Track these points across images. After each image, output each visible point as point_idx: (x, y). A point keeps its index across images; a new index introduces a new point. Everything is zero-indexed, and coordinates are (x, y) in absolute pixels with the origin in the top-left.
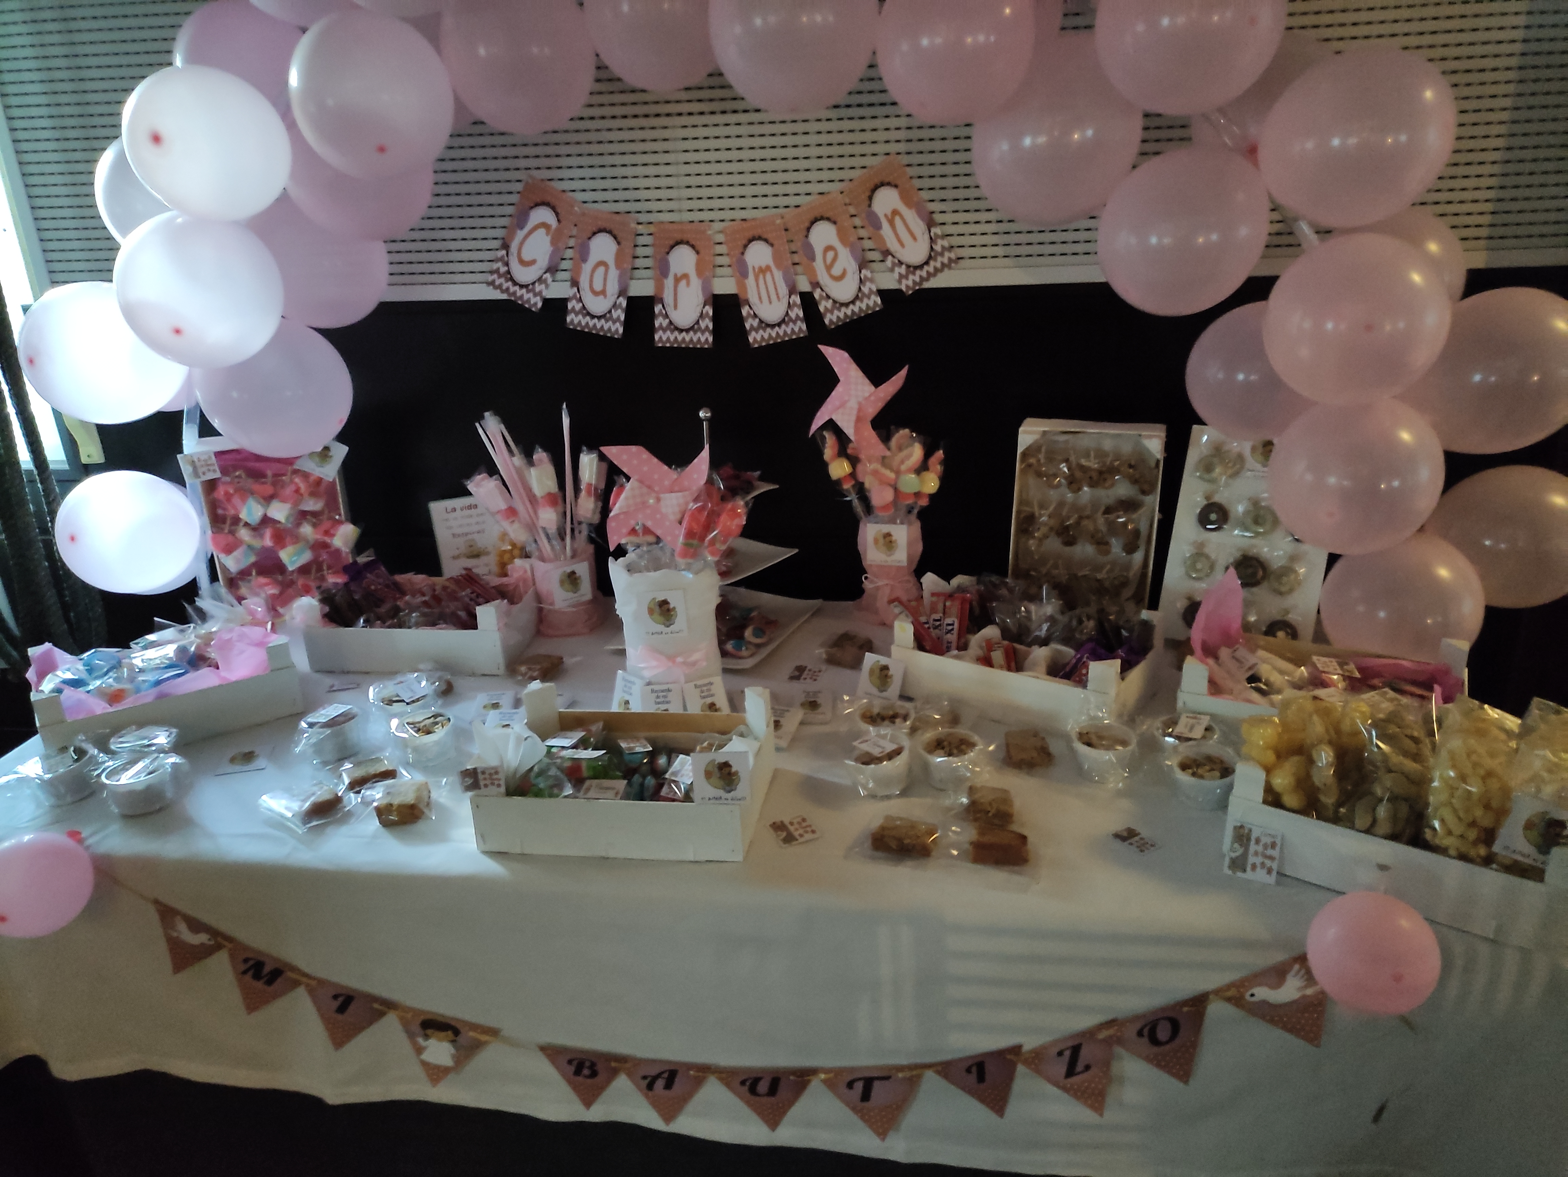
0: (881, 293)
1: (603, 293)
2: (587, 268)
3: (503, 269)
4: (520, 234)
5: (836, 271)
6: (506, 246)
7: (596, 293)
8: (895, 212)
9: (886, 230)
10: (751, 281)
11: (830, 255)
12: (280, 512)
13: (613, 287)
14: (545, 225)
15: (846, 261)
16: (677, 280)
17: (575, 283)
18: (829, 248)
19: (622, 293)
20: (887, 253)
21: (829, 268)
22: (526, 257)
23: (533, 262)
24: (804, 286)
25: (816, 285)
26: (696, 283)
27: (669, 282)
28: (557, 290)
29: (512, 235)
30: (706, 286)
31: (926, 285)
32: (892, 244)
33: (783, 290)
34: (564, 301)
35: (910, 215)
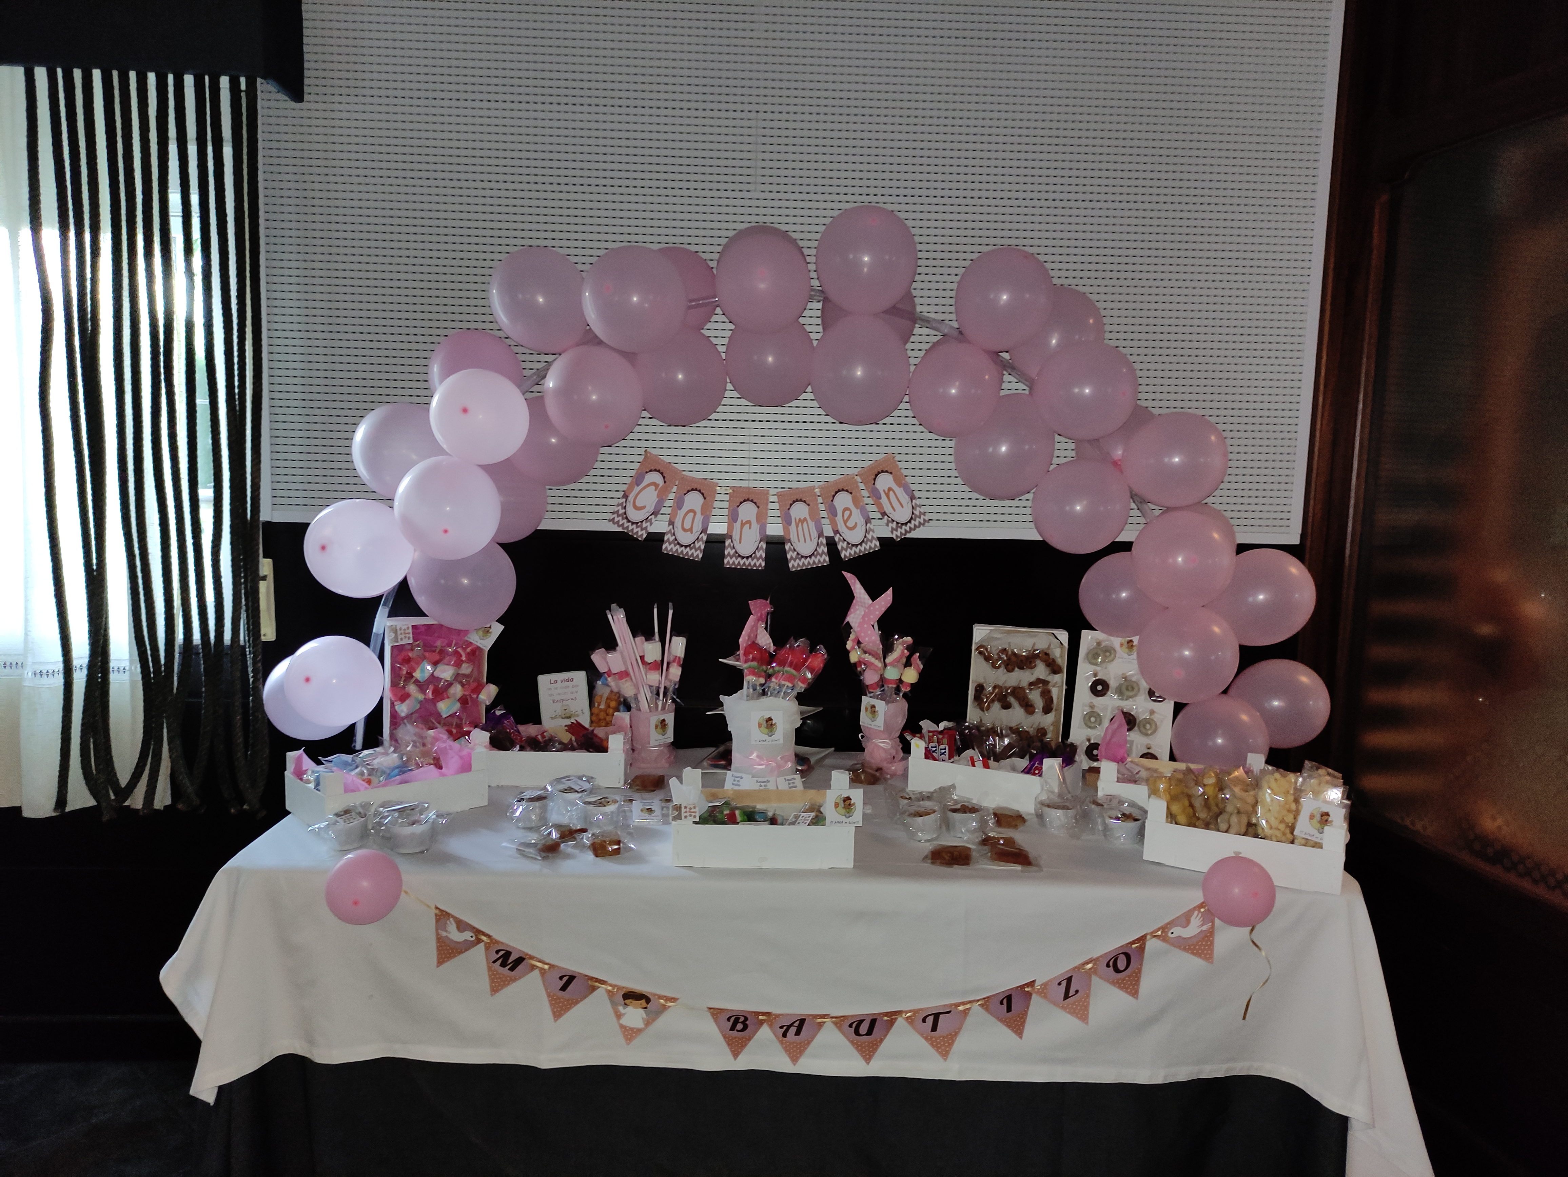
0: (879, 539)
1: (691, 530)
2: (681, 513)
3: (622, 511)
4: (637, 489)
5: (850, 524)
6: (626, 496)
7: (685, 530)
8: (890, 489)
9: (884, 499)
10: (793, 527)
11: (847, 513)
12: (446, 672)
13: (698, 527)
14: (655, 484)
15: (857, 517)
16: (743, 525)
17: (671, 523)
18: (846, 509)
19: (704, 531)
20: (884, 514)
21: (845, 522)
22: (638, 504)
23: (644, 508)
24: (828, 532)
25: (837, 532)
26: (755, 526)
27: (737, 525)
28: (659, 526)
29: (631, 487)
30: (763, 528)
31: (908, 536)
32: (887, 509)
33: (815, 534)
34: (663, 534)
35: (900, 491)
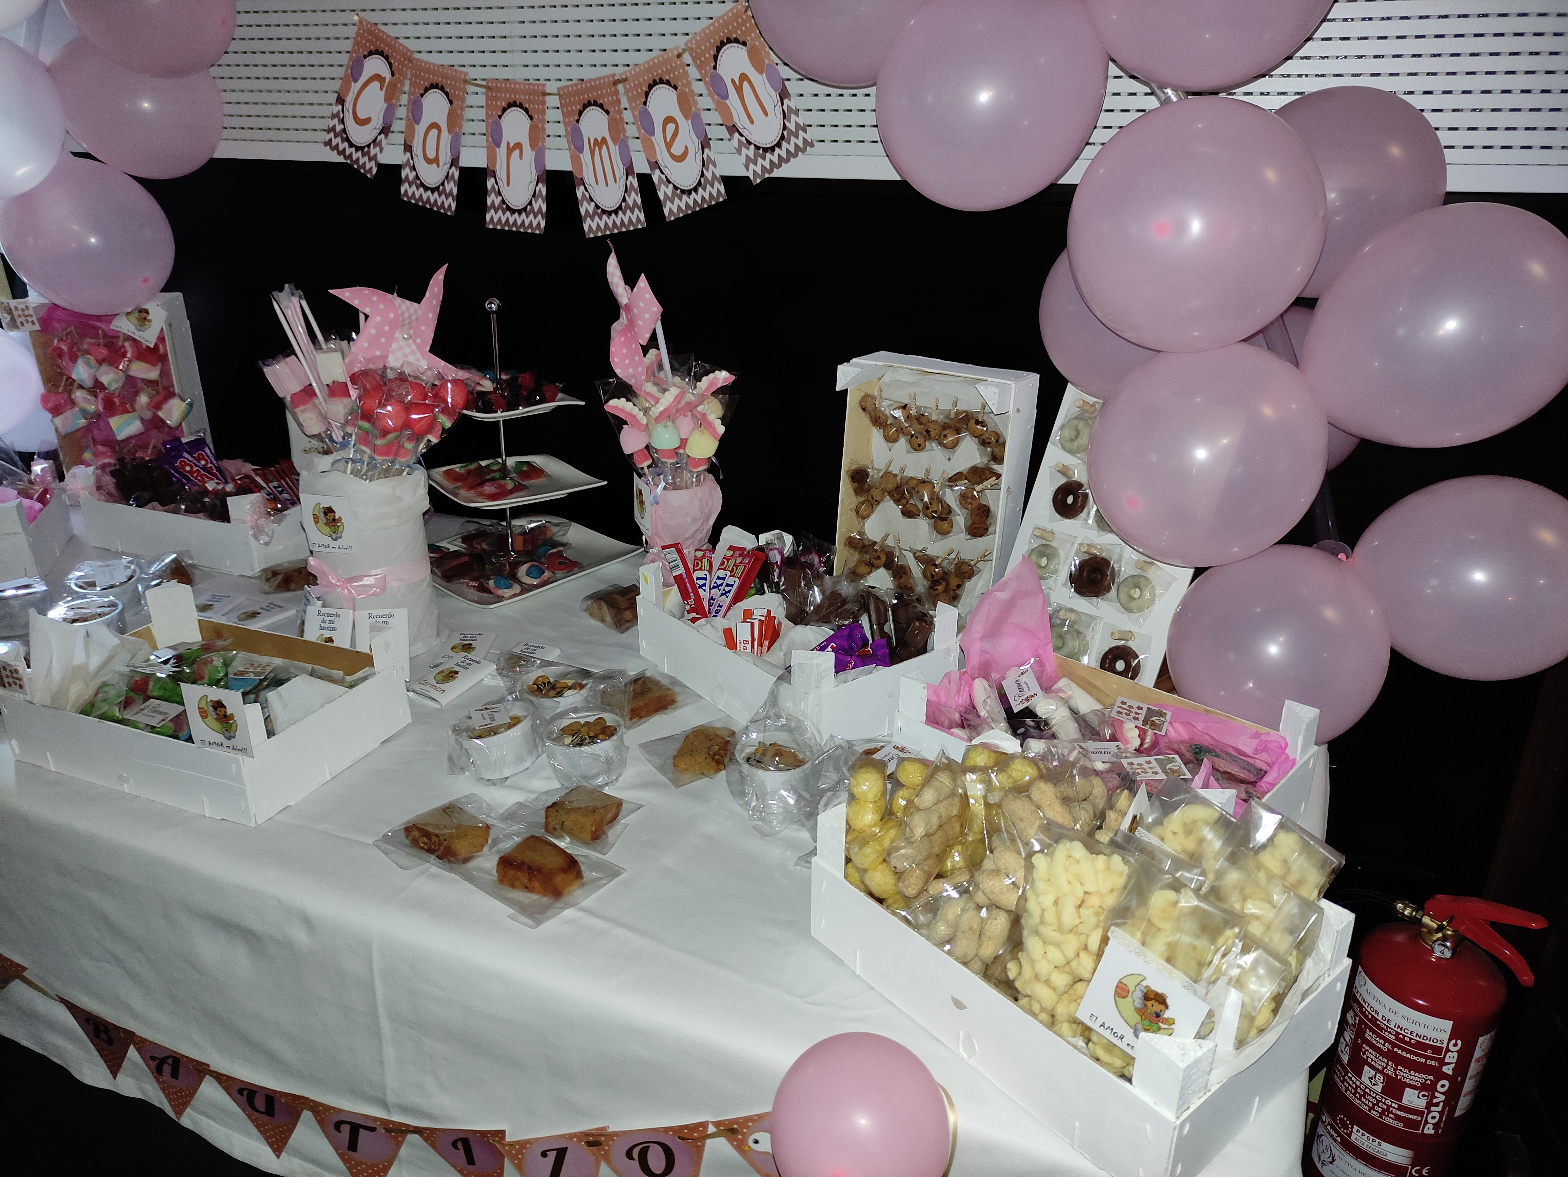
1: (436, 161)
2: (420, 129)
3: (339, 128)
4: (355, 87)
5: (677, 150)
6: (341, 101)
7: (429, 161)
8: (744, 77)
9: (733, 99)
10: (586, 156)
11: (671, 127)
12: (109, 378)
13: (445, 157)
14: (377, 77)
16: (510, 151)
17: (408, 148)
18: (669, 120)
19: (454, 162)
21: (669, 145)
22: (361, 115)
23: (367, 121)
24: (641, 166)
25: (655, 165)
26: (529, 153)
27: (502, 152)
29: (346, 87)
30: (539, 159)
32: (741, 119)
33: (620, 170)
35: (759, 80)
